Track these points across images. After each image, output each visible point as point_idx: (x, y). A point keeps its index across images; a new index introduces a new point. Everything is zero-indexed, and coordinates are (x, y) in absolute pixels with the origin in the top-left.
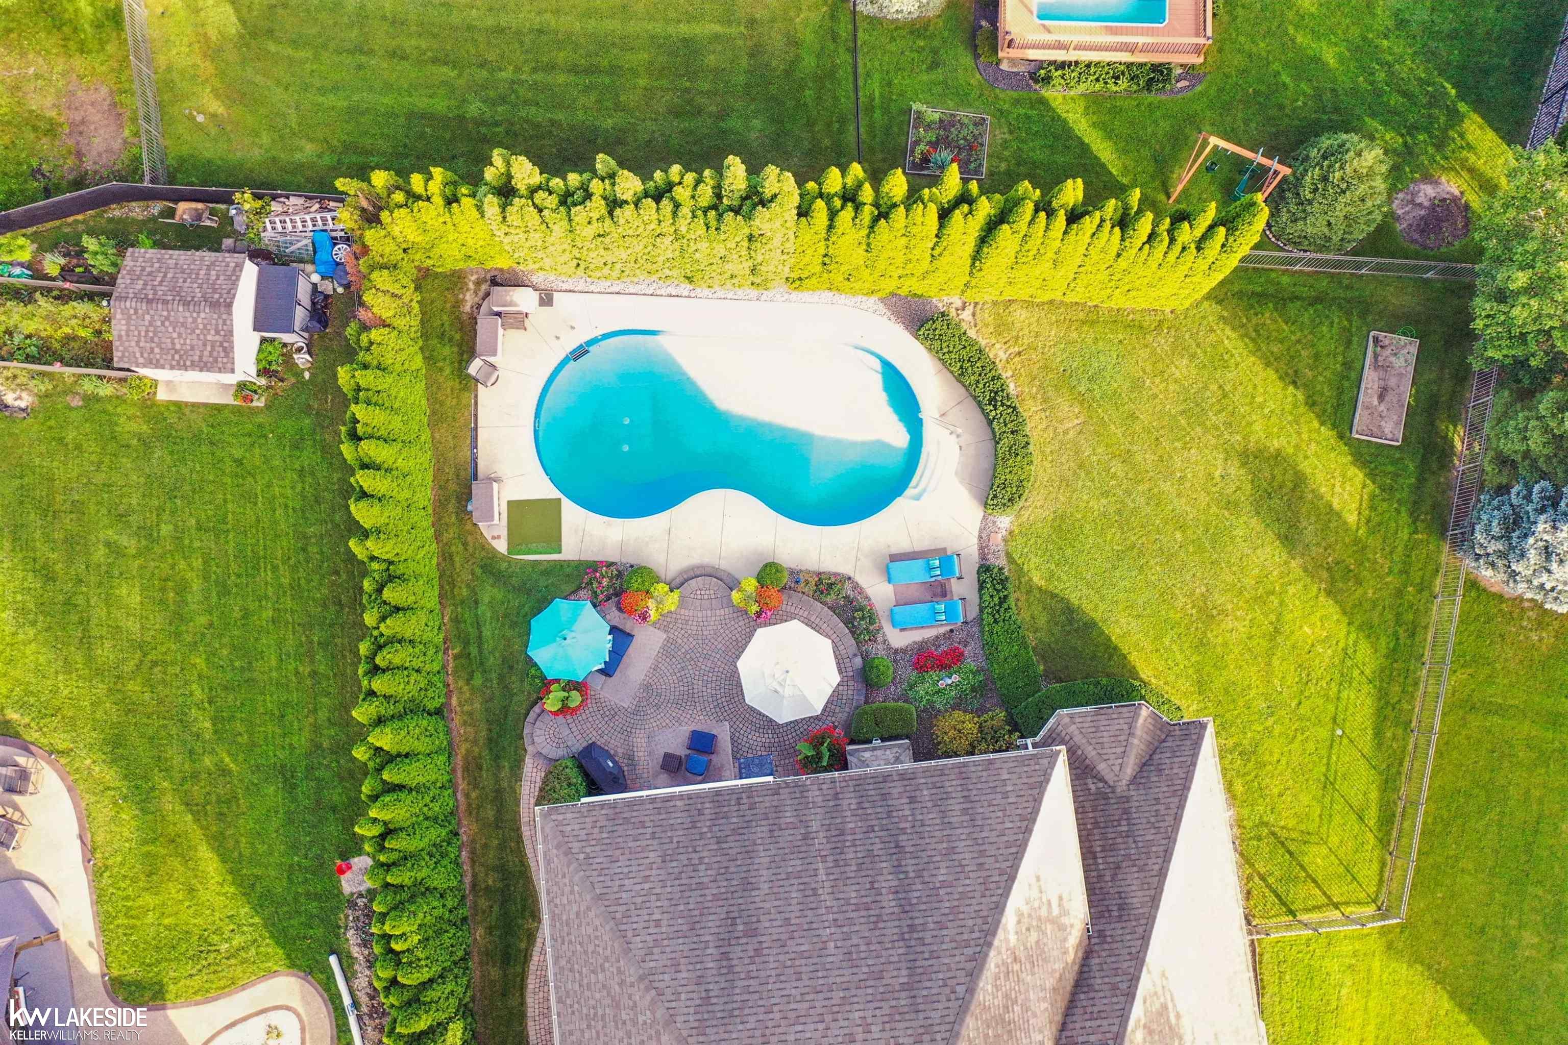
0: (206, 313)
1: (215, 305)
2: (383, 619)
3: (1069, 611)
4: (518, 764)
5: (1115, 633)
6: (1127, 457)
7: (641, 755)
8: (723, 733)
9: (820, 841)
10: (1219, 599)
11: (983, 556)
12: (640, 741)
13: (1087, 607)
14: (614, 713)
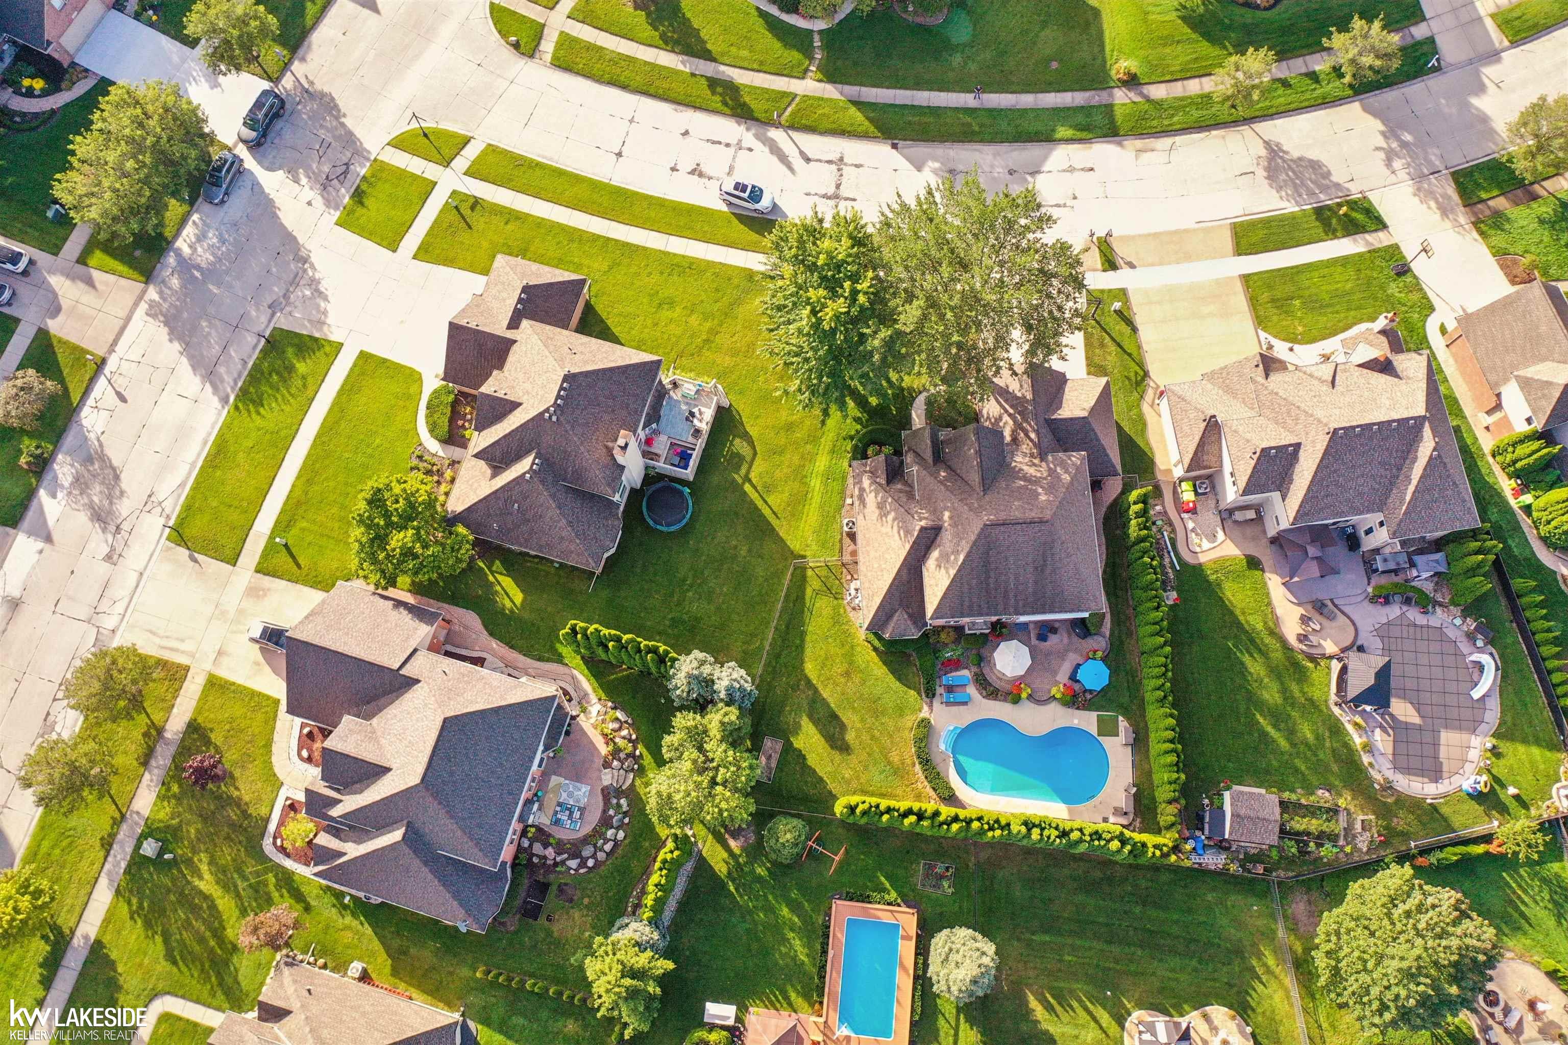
0: (1242, 812)
1: (1238, 816)
2: (1163, 685)
3: (899, 679)
4: (1111, 634)
5: (884, 669)
6: (873, 738)
7: (1065, 635)
8: (1034, 641)
9: (1011, 595)
10: (843, 680)
11: (931, 702)
12: (1066, 640)
13: (893, 679)
14: (1076, 651)
